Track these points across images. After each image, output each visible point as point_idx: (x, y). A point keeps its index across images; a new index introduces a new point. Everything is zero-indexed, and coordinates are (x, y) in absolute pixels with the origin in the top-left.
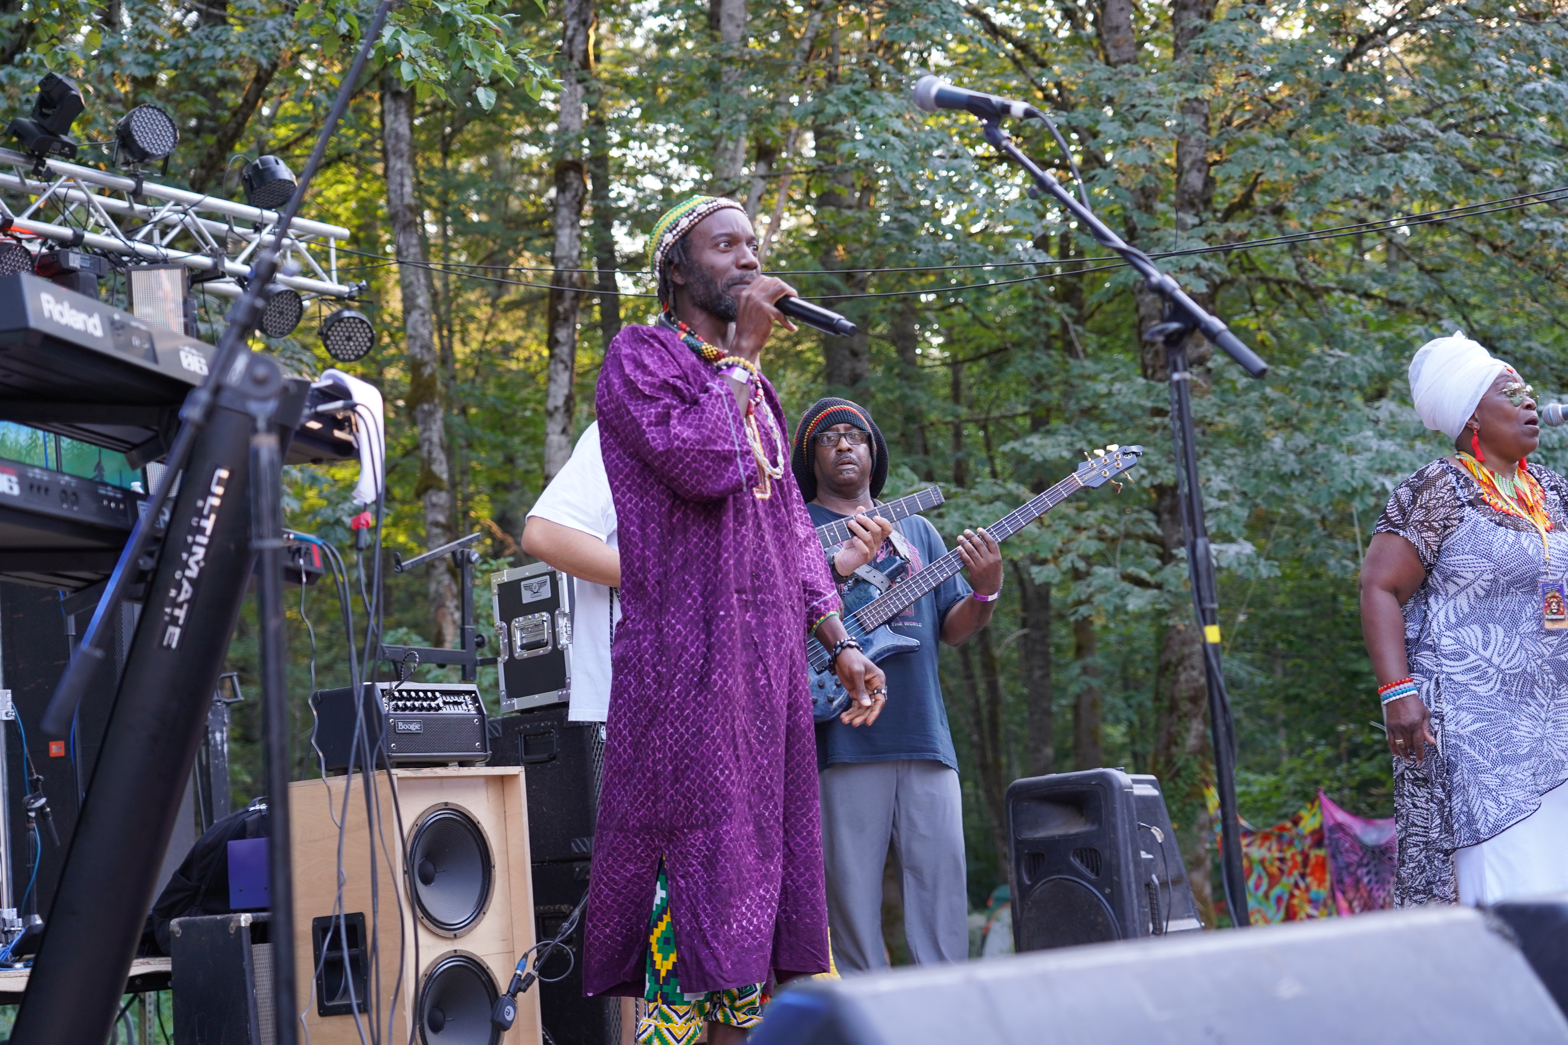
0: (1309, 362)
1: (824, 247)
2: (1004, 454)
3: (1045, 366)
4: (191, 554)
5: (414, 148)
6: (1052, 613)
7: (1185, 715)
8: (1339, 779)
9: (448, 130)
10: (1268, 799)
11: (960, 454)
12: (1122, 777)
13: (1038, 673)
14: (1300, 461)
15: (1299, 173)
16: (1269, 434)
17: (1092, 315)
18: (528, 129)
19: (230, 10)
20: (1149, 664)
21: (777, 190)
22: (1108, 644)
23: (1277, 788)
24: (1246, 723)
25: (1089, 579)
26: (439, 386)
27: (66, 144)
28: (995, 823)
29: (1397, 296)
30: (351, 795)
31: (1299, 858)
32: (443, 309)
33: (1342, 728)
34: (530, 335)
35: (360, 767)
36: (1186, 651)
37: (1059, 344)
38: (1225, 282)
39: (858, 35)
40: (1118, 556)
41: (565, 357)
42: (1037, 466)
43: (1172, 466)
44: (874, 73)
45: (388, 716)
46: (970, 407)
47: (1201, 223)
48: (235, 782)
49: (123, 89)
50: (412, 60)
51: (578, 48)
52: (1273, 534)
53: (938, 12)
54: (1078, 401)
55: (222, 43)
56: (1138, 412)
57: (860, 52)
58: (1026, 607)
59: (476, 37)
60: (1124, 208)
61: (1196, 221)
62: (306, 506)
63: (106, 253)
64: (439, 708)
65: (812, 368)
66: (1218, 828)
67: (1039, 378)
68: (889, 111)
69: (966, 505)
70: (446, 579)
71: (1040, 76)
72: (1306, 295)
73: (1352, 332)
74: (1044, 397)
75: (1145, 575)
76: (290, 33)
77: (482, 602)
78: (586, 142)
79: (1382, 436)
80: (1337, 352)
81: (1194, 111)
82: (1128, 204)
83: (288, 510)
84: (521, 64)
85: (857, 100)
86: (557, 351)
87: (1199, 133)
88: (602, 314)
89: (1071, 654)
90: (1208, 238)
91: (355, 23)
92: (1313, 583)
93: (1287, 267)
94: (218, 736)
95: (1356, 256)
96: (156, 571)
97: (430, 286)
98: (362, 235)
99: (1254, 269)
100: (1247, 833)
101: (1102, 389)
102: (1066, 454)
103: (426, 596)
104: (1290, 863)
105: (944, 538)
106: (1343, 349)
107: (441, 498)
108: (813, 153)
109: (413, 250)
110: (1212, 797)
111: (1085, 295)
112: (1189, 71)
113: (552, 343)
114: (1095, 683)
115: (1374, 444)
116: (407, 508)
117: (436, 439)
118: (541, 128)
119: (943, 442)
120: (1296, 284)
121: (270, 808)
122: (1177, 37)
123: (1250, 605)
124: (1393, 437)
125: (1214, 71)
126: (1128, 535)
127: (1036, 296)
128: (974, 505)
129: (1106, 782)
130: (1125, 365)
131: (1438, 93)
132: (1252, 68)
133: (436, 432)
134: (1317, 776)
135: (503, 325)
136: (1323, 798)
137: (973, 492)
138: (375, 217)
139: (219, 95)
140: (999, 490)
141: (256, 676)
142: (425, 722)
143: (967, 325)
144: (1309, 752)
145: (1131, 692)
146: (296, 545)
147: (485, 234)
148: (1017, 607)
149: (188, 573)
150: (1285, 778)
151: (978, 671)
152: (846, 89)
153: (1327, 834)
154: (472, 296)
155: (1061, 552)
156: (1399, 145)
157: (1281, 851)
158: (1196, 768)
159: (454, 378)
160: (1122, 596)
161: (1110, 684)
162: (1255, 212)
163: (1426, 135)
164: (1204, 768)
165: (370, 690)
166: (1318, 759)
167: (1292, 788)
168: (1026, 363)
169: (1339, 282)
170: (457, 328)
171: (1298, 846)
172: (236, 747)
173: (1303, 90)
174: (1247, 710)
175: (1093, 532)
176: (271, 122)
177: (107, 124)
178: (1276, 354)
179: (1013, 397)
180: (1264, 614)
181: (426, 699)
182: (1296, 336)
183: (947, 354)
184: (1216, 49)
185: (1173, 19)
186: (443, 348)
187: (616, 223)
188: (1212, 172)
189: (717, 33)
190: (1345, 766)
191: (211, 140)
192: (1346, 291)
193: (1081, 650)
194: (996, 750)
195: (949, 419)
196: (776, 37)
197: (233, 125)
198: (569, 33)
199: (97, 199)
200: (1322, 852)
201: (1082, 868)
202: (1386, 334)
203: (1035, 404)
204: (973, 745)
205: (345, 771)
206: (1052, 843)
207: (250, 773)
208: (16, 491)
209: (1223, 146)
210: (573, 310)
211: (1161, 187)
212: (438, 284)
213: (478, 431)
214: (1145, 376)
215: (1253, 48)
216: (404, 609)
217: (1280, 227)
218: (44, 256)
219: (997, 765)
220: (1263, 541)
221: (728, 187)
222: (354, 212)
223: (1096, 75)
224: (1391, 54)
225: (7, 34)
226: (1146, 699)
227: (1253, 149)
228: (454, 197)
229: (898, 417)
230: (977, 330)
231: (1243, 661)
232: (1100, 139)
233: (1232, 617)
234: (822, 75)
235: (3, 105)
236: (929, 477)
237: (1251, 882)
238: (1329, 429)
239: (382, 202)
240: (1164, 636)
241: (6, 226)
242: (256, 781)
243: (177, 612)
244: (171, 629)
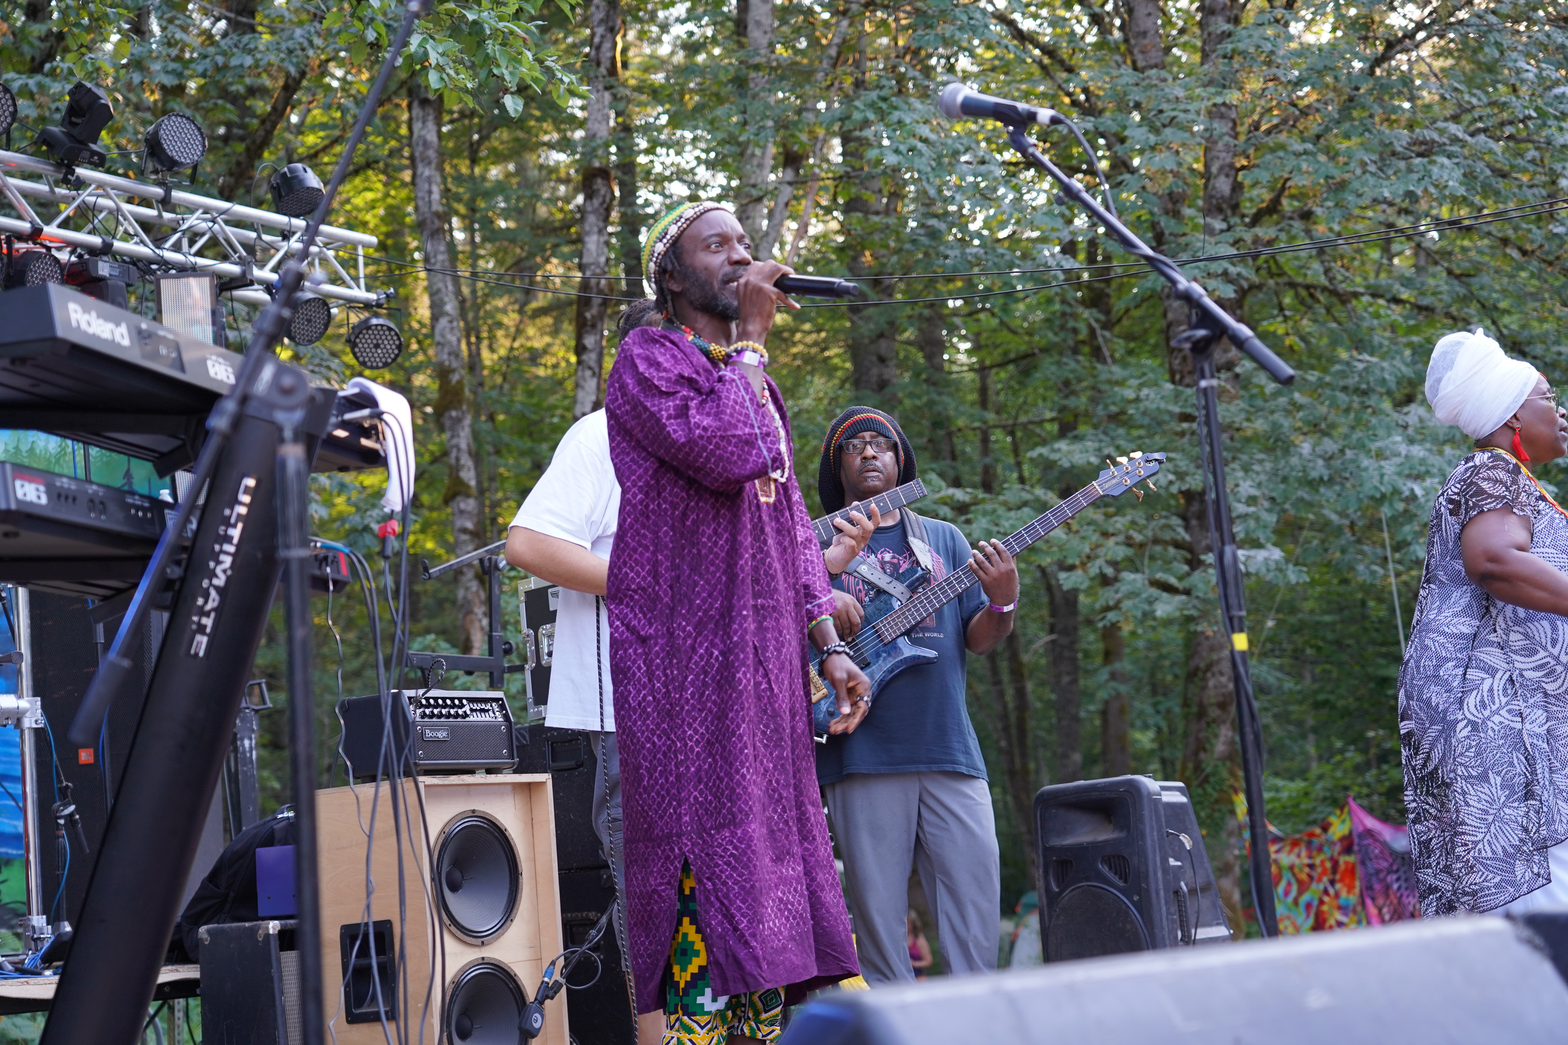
0: (1337, 367)
1: (851, 253)
2: (1032, 460)
3: (1073, 371)
4: (218, 562)
5: (443, 156)
6: (1080, 618)
7: (1214, 721)
8: (1368, 785)
9: (476, 137)
10: (1297, 805)
11: (988, 460)
12: (1151, 784)
13: (1066, 679)
14: (1328, 467)
15: (1327, 177)
16: (1297, 439)
17: (1119, 320)
18: (555, 136)
19: (258, 18)
20: (1177, 670)
21: (804, 196)
22: (1136, 650)
23: (1306, 794)
24: (1275, 728)
25: (1117, 585)
26: (467, 393)
27: (94, 153)
28: (1023, 829)
29: (1425, 301)
30: (380, 802)
31: (1328, 865)
32: (470, 316)
33: (1371, 734)
34: (558, 342)
35: (388, 775)
36: (1214, 656)
37: (1086, 349)
38: (1253, 287)
39: (885, 41)
40: (1146, 561)
41: (593, 364)
42: (1064, 472)
43: (1200, 472)
44: (901, 79)
45: (415, 723)
46: (998, 413)
47: (1229, 228)
48: (263, 789)
49: (152, 97)
50: (440, 68)
51: (605, 54)
52: (1301, 539)
53: (965, 18)
54: (1106, 407)
55: (250, 52)
56: (1166, 417)
57: (887, 58)
58: (1054, 613)
59: (503, 45)
60: (1152, 213)
61: (1224, 226)
62: (334, 512)
63: (135, 261)
64: (466, 715)
65: (839, 374)
66: (1247, 834)
67: (1067, 383)
68: (916, 117)
69: (994, 511)
70: (474, 585)
71: (1068, 81)
72: (1335, 300)
73: (1381, 337)
74: (1072, 402)
75: (1173, 581)
76: (318, 41)
77: (510, 609)
78: (613, 149)
79: (1411, 441)
80: (1366, 357)
81: (1222, 116)
82: (1156, 210)
83: (316, 516)
84: (549, 71)
85: (884, 106)
86: (584, 357)
87: (1227, 138)
89: (1099, 660)
90: (1236, 243)
91: (383, 31)
92: (1342, 589)
93: (1315, 272)
94: (247, 743)
95: (1385, 261)
96: (183, 580)
97: (458, 292)
98: (390, 242)
99: (1282, 274)
100: (1276, 839)
101: (1130, 394)
102: (1092, 461)
103: (454, 602)
104: (1319, 870)
106: (1372, 354)
107: (469, 504)
108: (840, 159)
109: (440, 257)
110: (1241, 803)
111: (1113, 300)
112: (1216, 76)
113: (580, 350)
114: (1123, 689)
115: (1403, 449)
116: (435, 515)
117: (464, 446)
118: (569, 134)
119: (970, 448)
120: (1324, 289)
121: (297, 815)
122: (1204, 42)
123: (1278, 611)
124: (1422, 442)
125: (1242, 75)
126: (1156, 541)
127: (1064, 302)
128: (1001, 511)
129: (1134, 789)
130: (1153, 370)
131: (1467, 97)
132: (1280, 73)
133: (464, 439)
134: (1347, 782)
135: (531, 331)
136: (1353, 804)
137: (1001, 498)
138: (403, 224)
139: (248, 103)
140: (1026, 496)
141: (284, 682)
142: (452, 730)
143: (994, 331)
144: (1338, 758)
145: (1160, 698)
146: (323, 553)
147: (513, 241)
148: (1045, 612)
149: (215, 582)
150: (1314, 784)
151: (1006, 677)
152: (874, 95)
153: (1356, 840)
154: (500, 303)
155: (1089, 557)
156: (1427, 150)
157: (1310, 857)
158: (1225, 774)
159: (481, 384)
160: (1151, 602)
161: (1138, 690)
162: (1283, 217)
163: (1455, 140)
164: (1233, 774)
165: (396, 698)
166: (1348, 764)
167: (1322, 794)
168: (1053, 368)
169: (1368, 287)
170: (485, 335)
171: (1327, 852)
172: (264, 753)
173: (1331, 95)
174: (1275, 716)
175: (1121, 538)
176: (300, 129)
177: (136, 133)
178: (1305, 359)
179: (1040, 402)
180: (1292, 620)
181: (453, 706)
182: (1325, 341)
183: (974, 360)
184: (1244, 54)
185: (1200, 24)
186: (470, 355)
188: (1240, 178)
189: (744, 40)
190: (1374, 772)
191: (240, 147)
192: (1375, 295)
193: (1109, 656)
194: (1024, 756)
195: (977, 424)
196: (803, 44)
197: (261, 133)
198: (597, 40)
199: (126, 207)
200: (1351, 859)
201: (1110, 875)
202: (1415, 339)
203: (1062, 409)
204: (1000, 751)
205: (373, 779)
206: (1080, 849)
207: (279, 779)
208: (44, 500)
209: (1251, 151)
210: (600, 317)
211: (1189, 192)
212: (466, 291)
213: (506, 438)
214: (1173, 382)
215: (1281, 53)
216: (432, 616)
217: (1308, 232)
218: (73, 264)
219: (1025, 771)
220: (1291, 547)
221: (755, 193)
222: (382, 219)
223: (1123, 81)
224: (1420, 58)
225: (37, 43)
226: (1174, 705)
227: (1281, 154)
228: (481, 204)
229: (926, 423)
230: (1005, 336)
231: (1272, 666)
232: (1128, 144)
233: (1261, 623)
234: (849, 81)
235: (33, 113)
236: (957, 483)
237: (1280, 889)
238: (1358, 434)
239: (410, 209)
240: (1193, 642)
241: (35, 234)
242: (284, 787)
243: (204, 621)
244: (198, 638)
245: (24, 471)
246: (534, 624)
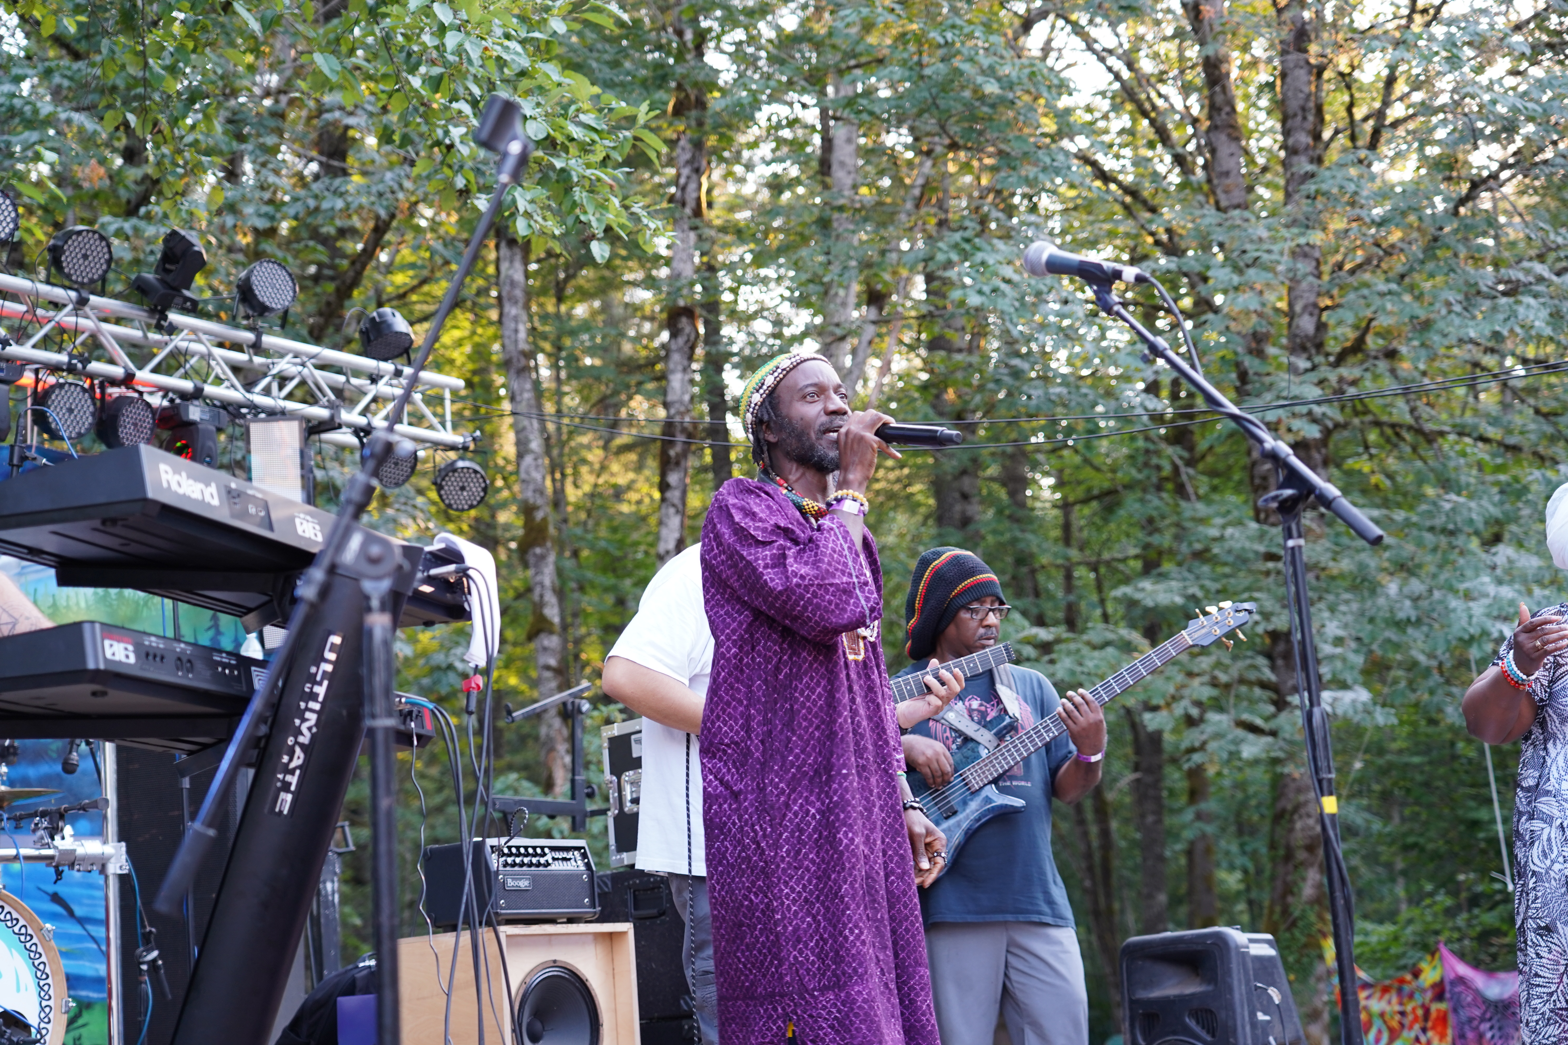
0: (1424, 507)
1: (934, 391)
2: (1115, 599)
3: (1156, 508)
4: (304, 720)
5: (529, 294)
6: (1165, 756)
7: (1302, 864)
8: (1458, 929)
9: (562, 275)
10: (1387, 950)
11: (1072, 598)
12: (1238, 936)
13: (1150, 819)
14: (1416, 608)
15: (1412, 318)
16: (1384, 578)
17: (1203, 457)
18: (639, 275)
19: (350, 160)
20: (1264, 811)
21: (889, 333)
22: (1221, 788)
23: (1396, 938)
24: (1363, 870)
25: (1203, 726)
26: (552, 531)
27: (187, 299)
28: (1108, 970)
29: (1512, 440)
30: (460, 952)
31: (1420, 1012)
32: (555, 452)
33: (1461, 877)
34: (641, 478)
35: (469, 924)
36: (1302, 798)
37: (1170, 486)
38: (1337, 426)
39: (968, 179)
40: (1232, 700)
41: (677, 501)
42: (1147, 610)
43: (1286, 612)
44: (983, 221)
45: (497, 873)
46: (1081, 549)
47: (1314, 368)
48: (345, 924)
49: (245, 240)
50: (528, 215)
51: (691, 195)
52: (1389, 679)
53: (1048, 160)
54: (1190, 544)
55: (341, 195)
56: (1251, 556)
57: (970, 197)
58: (1138, 751)
59: (591, 191)
60: (1236, 353)
61: (1308, 365)
62: (419, 647)
63: (225, 405)
64: (547, 864)
65: (923, 510)
66: (1336, 980)
67: (1151, 521)
68: (999, 258)
69: (1078, 651)
70: (557, 723)
71: (1150, 221)
72: (1421, 439)
73: (1469, 477)
74: (1155, 539)
75: (1259, 722)
76: (408, 184)
77: (593, 748)
78: (698, 288)
79: (1500, 582)
80: (1453, 497)
81: (1305, 255)
82: (1240, 350)
83: (401, 655)
84: (635, 218)
85: (967, 247)
86: (668, 495)
87: (1311, 279)
88: (714, 456)
89: (1183, 800)
90: (1321, 383)
91: (472, 177)
92: (1431, 730)
93: (1401, 412)
94: (329, 886)
95: (1471, 399)
96: (268, 737)
97: (543, 429)
98: (476, 379)
99: (1367, 412)
100: (1366, 986)
101: (1214, 532)
102: (1179, 600)
103: (537, 738)
104: (1411, 1017)
105: (1055, 685)
106: (1459, 494)
107: (552, 641)
108: (924, 296)
109: (527, 395)
110: (1329, 948)
111: (1197, 437)
112: (1301, 217)
113: (664, 487)
114: (1210, 829)
115: (1492, 589)
116: (518, 650)
117: (547, 581)
118: (654, 273)
119: (1054, 585)
120: (1410, 428)
121: (379, 964)
122: (1288, 182)
123: (1366, 751)
124: (1511, 582)
125: (1325, 216)
126: (1242, 681)
127: (1147, 439)
128: (1086, 650)
129: (1221, 941)
130: (1237, 507)
131: (1552, 236)
132: (1363, 213)
133: (548, 576)
134: (1437, 926)
135: (615, 467)
136: (1444, 950)
137: (1085, 637)
138: (489, 361)
139: (339, 244)
140: (1110, 636)
141: (367, 818)
142: (534, 879)
143: (1077, 468)
144: (1428, 901)
145: (1246, 838)
146: (407, 708)
147: (598, 379)
148: (1129, 750)
149: (301, 739)
150: (1404, 928)
151: (1089, 815)
152: (957, 236)
153: (1448, 987)
154: (585, 439)
155: (1174, 698)
156: (1514, 290)
157: (1401, 1003)
158: (1313, 918)
159: (565, 521)
160: (1237, 742)
161: (1223, 830)
162: (1368, 356)
163: (1540, 279)
164: (1321, 918)
165: (479, 848)
166: (1437, 908)
167: (1412, 939)
168: (1137, 506)
169: (1454, 426)
170: (569, 471)
171: (1419, 999)
172: (346, 889)
173: (1415, 235)
174: (1365, 858)
175: (1206, 678)
176: (389, 269)
177: (228, 274)
178: (1391, 496)
179: (1124, 539)
180: (1380, 761)
181: (535, 855)
182: (1410, 478)
183: (1058, 496)
184: (1326, 194)
185: (1284, 163)
186: (555, 491)
187: (727, 366)
188: (1325, 316)
189: (828, 180)
190: (1465, 915)
191: (330, 287)
192: (1461, 434)
193: (1194, 795)
194: (1109, 895)
195: (1060, 561)
196: (886, 182)
197: (351, 274)
198: (682, 181)
199: (218, 352)
200: (1443, 1006)
201: (1198, 1029)
202: (1503, 477)
203: (1147, 546)
204: (1085, 891)
205: (454, 928)
206: (1167, 1003)
207: (361, 915)
208: (132, 660)
209: (1335, 292)
210: (684, 454)
211: (1273, 331)
212: (551, 427)
213: (589, 574)
214: (1257, 520)
215: (1365, 193)
216: (515, 750)
217: (1393, 371)
218: (164, 409)
219: (1110, 911)
220: (1378, 686)
221: (839, 332)
222: (470, 357)
223: (1207, 221)
224: (1505, 197)
225: (133, 187)
226: (1261, 846)
227: (1365, 292)
228: (567, 342)
229: (1009, 559)
230: (1088, 472)
231: (1360, 808)
232: (1211, 282)
233: (1348, 764)
234: (933, 221)
235: (128, 256)
236: (1040, 621)
237: (1372, 1036)
238: (1444, 576)
239: (496, 347)
240: (1279, 784)
241: (128, 380)
242: (365, 926)
243: (289, 778)
244: (283, 795)
245: (113, 630)
246: (617, 770)
